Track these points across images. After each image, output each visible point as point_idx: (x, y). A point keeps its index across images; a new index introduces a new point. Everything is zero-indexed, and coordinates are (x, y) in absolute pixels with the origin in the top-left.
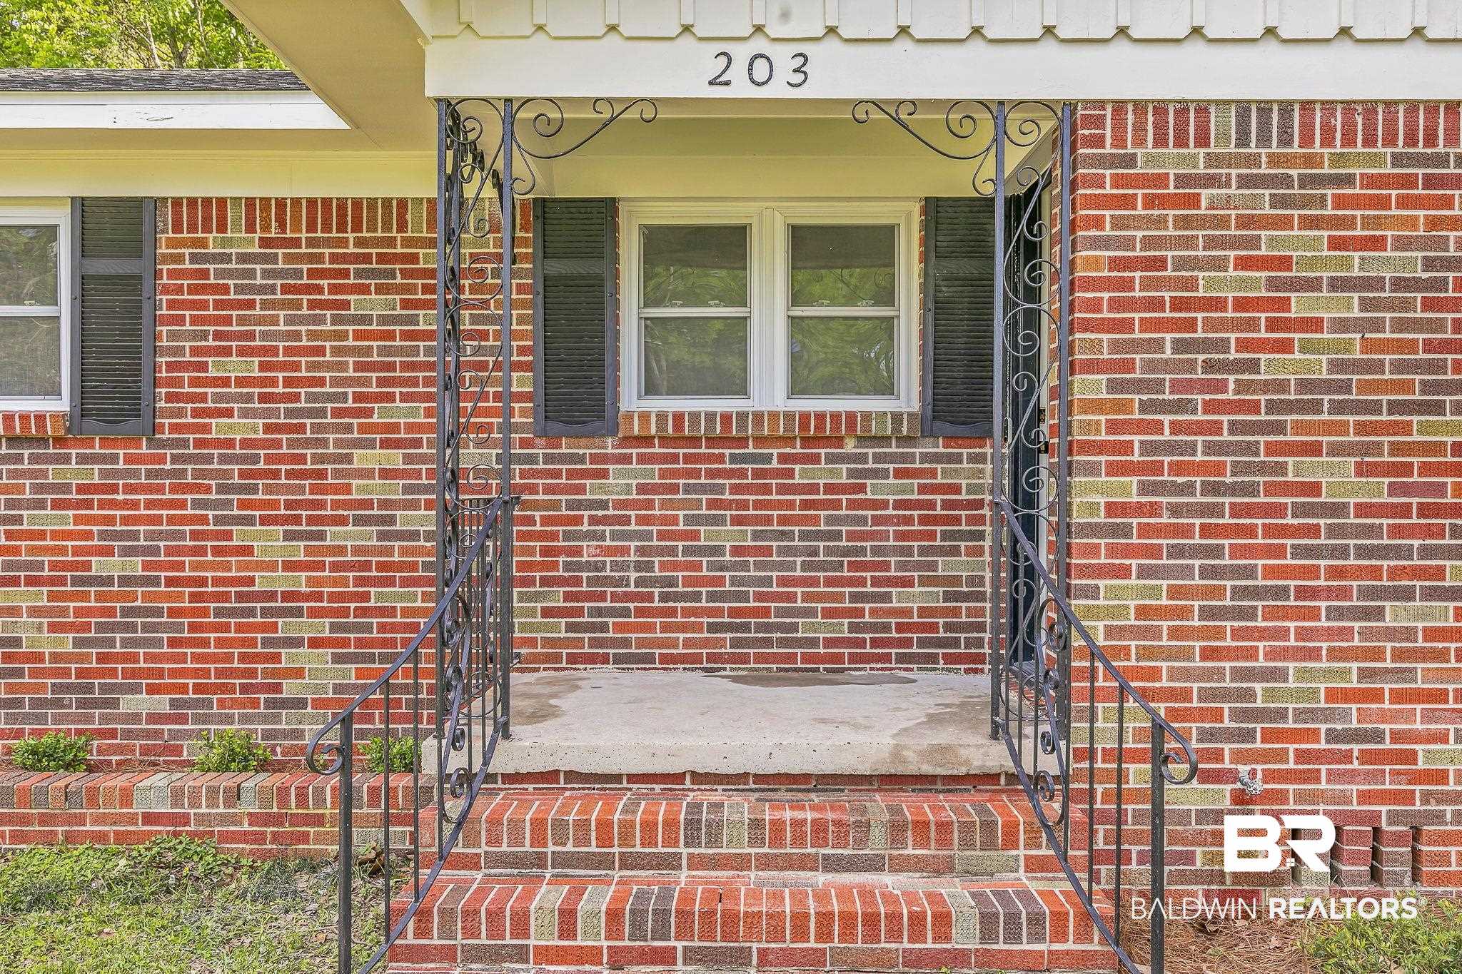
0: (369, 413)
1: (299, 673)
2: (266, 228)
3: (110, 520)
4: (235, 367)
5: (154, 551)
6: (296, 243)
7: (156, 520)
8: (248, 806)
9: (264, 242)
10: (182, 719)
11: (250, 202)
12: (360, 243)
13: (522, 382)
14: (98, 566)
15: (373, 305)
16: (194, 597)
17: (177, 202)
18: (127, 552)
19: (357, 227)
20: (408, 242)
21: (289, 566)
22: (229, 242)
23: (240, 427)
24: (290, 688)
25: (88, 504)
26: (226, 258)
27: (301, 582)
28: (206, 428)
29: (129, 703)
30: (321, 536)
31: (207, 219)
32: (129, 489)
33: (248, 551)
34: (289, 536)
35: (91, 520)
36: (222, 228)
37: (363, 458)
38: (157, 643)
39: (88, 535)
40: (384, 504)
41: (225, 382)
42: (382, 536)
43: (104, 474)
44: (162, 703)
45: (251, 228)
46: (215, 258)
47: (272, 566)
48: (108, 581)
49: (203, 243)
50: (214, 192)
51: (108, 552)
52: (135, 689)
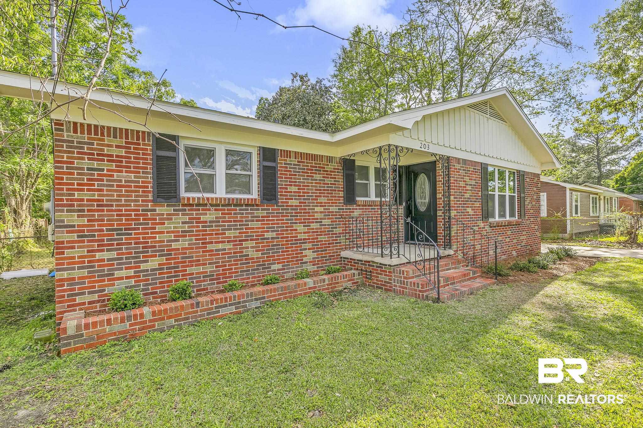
0: (317, 200)
1: (306, 256)
2: (298, 159)
3: (269, 224)
4: (294, 189)
5: (278, 231)
6: (304, 162)
7: (278, 224)
8: (327, 282)
9: (298, 162)
10: (284, 269)
11: (295, 152)
12: (315, 164)
13: (341, 194)
14: (267, 235)
15: (318, 177)
16: (286, 241)
17: (281, 150)
18: (272, 231)
19: (315, 161)
20: (323, 164)
21: (304, 233)
22: (291, 161)
23: (294, 202)
24: (305, 259)
25: (264, 220)
26: (291, 164)
27: (306, 236)
28: (288, 203)
29: (274, 267)
30: (310, 226)
31: (287, 155)
32: (272, 217)
33: (296, 230)
34: (304, 226)
35: (264, 224)
36: (290, 158)
37: (317, 209)
38: (279, 252)
39: (264, 228)
40: (321, 219)
41: (291, 192)
42: (320, 225)
43: (267, 213)
44: (280, 266)
45: (295, 158)
46: (288, 164)
47: (301, 233)
48: (268, 239)
49: (286, 160)
50: (289, 149)
51: (268, 231)
52: (275, 264)
